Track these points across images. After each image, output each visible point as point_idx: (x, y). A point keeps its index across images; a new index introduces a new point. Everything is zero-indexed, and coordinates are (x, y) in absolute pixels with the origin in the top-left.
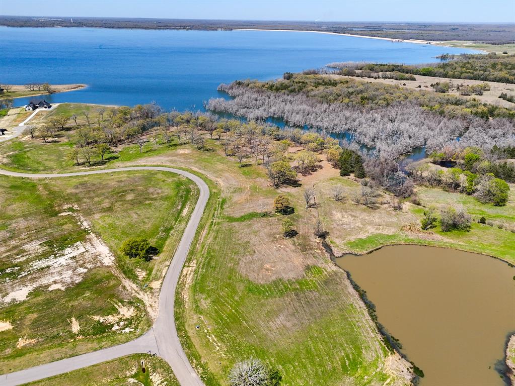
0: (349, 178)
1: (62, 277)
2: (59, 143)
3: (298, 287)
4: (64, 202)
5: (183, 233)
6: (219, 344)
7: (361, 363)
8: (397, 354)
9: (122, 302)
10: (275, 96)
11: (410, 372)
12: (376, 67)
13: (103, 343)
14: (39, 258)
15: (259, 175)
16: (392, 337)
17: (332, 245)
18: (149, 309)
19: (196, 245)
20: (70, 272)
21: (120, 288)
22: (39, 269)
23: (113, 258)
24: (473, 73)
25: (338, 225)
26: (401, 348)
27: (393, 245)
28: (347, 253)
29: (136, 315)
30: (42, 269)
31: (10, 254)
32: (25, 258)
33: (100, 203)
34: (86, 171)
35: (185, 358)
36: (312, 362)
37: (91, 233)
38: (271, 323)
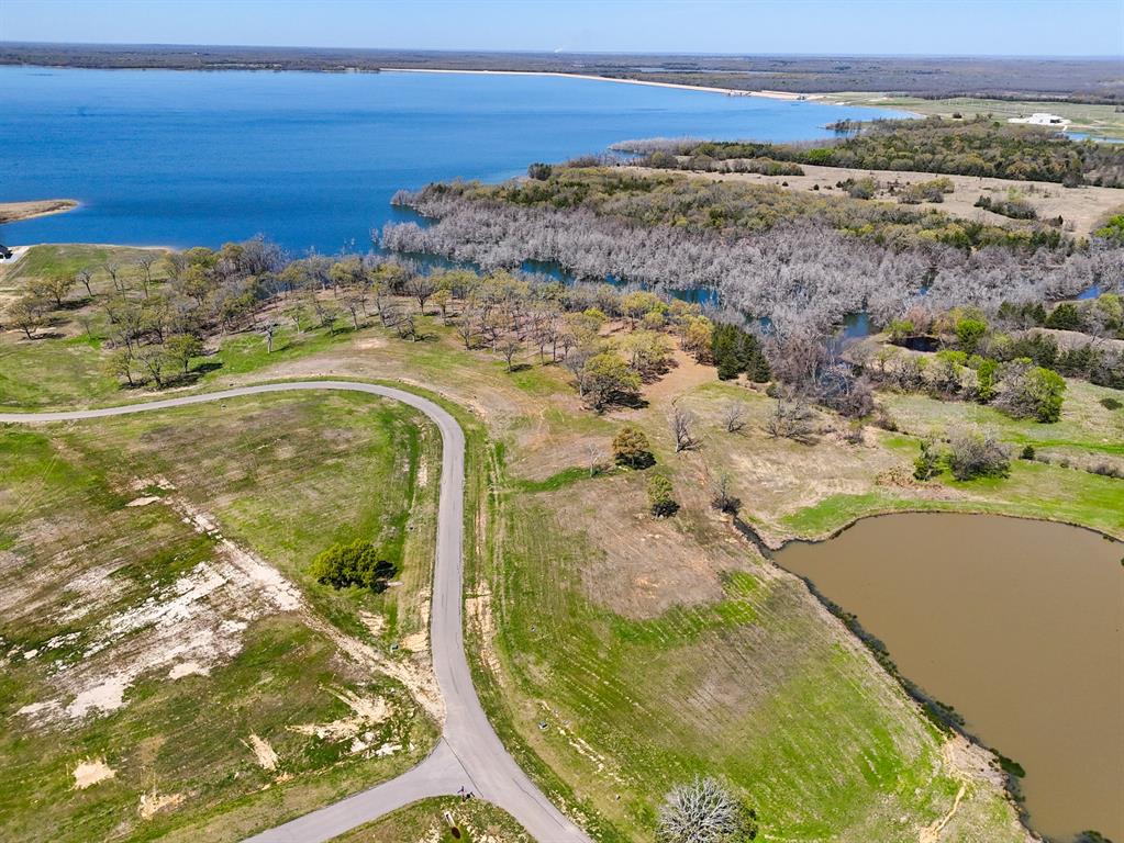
0: (738, 384)
1: (193, 645)
2: (64, 339)
3: (720, 619)
4: (129, 474)
5: (436, 523)
6: (603, 758)
7: (898, 763)
8: (960, 737)
9: (354, 688)
10: (527, 214)
11: (997, 770)
12: (718, 148)
13: (345, 785)
14: (119, 606)
15: (554, 388)
16: (938, 703)
17: (755, 526)
18: (420, 698)
19: (473, 547)
20: (207, 633)
21: (338, 657)
22: (130, 634)
23: (298, 593)
24: (912, 158)
25: (751, 483)
26: (963, 724)
27: (876, 516)
28: (790, 541)
29: (395, 715)
30: (137, 631)
31: (44, 605)
32: (83, 612)
33: (218, 471)
34: (157, 400)
35: (540, 795)
36: (804, 773)
37: (224, 541)
38: (691, 700)
